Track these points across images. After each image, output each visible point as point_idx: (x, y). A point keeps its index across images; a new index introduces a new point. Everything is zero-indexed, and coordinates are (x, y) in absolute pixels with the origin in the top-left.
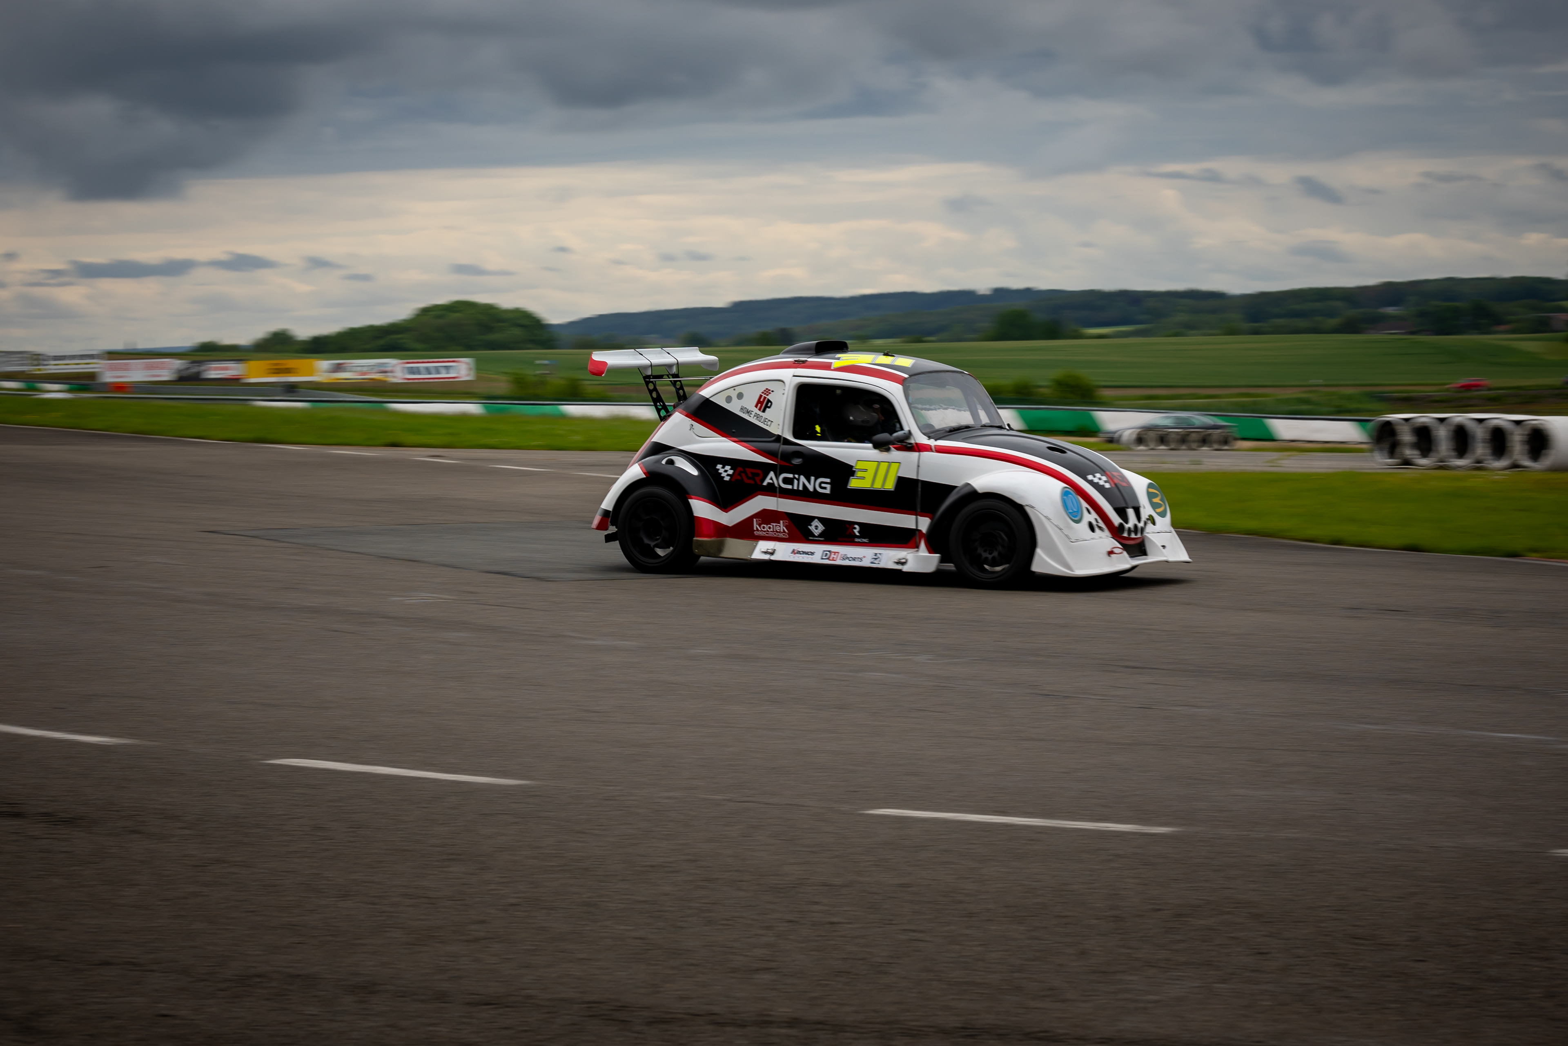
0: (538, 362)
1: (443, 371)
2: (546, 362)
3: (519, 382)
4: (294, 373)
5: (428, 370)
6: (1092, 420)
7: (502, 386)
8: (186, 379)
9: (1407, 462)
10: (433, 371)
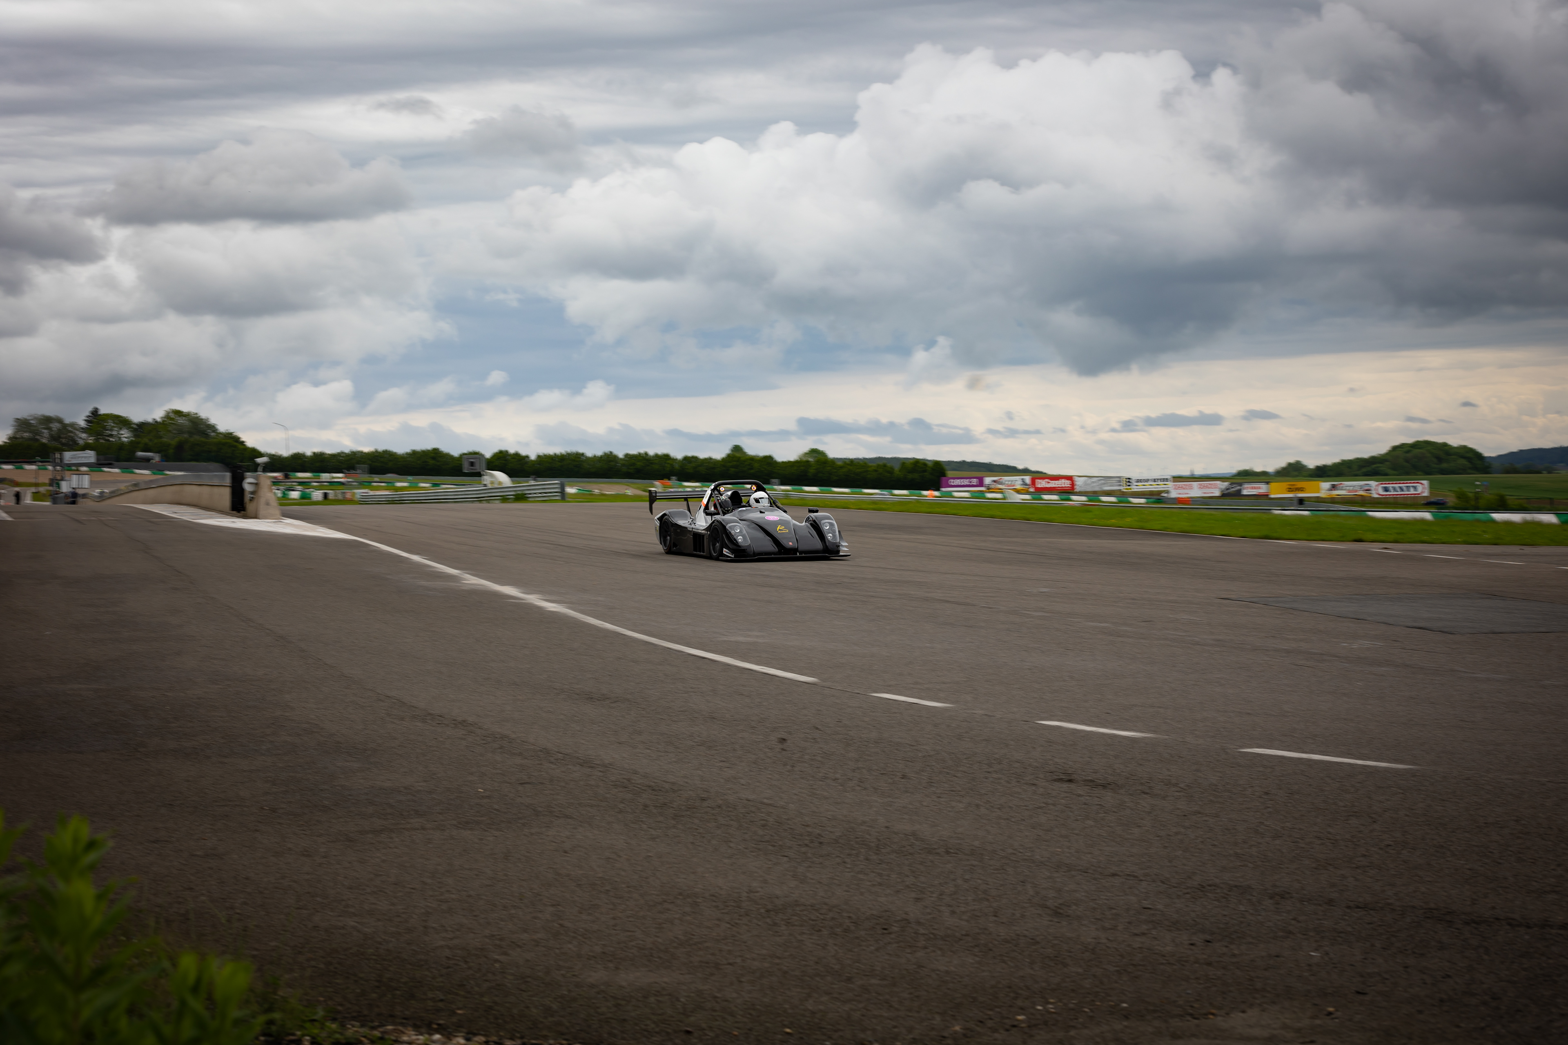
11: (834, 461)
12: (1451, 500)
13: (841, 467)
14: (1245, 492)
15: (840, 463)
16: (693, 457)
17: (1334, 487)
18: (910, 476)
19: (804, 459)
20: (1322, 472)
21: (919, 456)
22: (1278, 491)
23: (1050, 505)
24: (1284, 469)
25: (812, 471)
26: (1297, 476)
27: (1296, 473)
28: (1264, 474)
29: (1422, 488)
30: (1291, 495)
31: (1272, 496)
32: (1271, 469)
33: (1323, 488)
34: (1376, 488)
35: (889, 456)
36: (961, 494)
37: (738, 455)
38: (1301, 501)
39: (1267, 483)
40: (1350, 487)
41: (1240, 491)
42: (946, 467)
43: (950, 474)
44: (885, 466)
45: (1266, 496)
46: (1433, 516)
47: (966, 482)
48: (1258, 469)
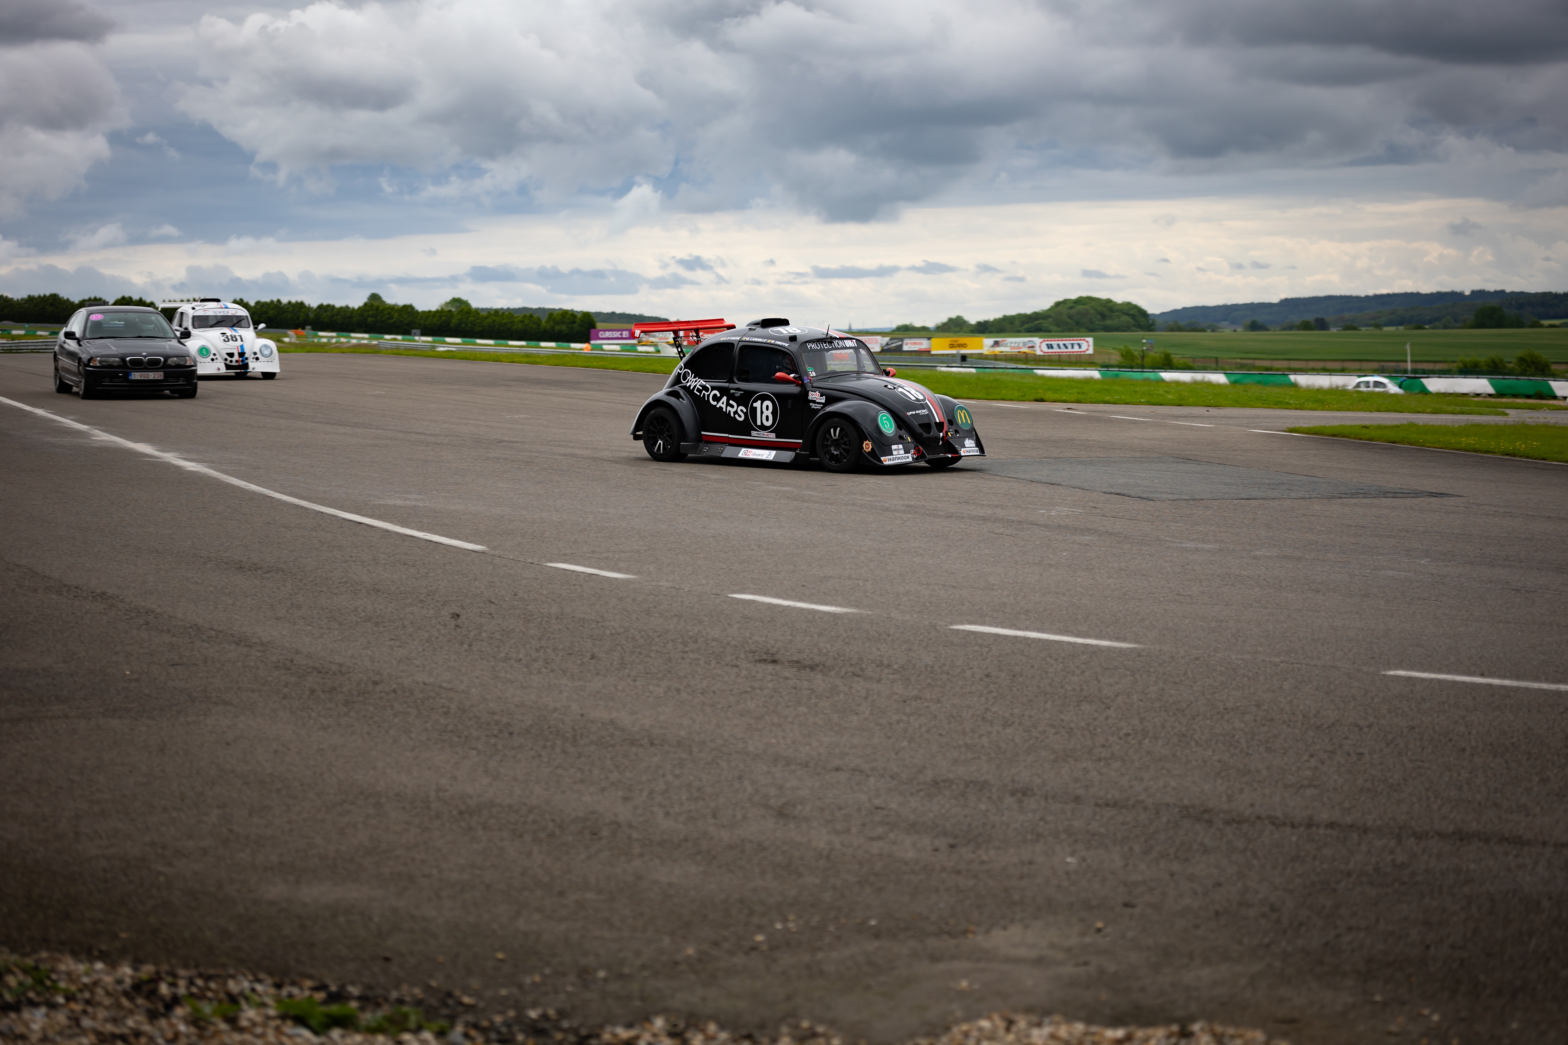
11: (477, 311)
12: (1116, 358)
13: (486, 318)
14: (905, 348)
15: (485, 314)
16: (328, 306)
17: (996, 344)
18: (557, 328)
19: (447, 309)
20: (983, 328)
21: (567, 307)
22: (940, 347)
24: (944, 324)
25: (454, 321)
26: (959, 332)
27: (958, 329)
28: (924, 329)
29: (1087, 345)
30: (954, 351)
31: (933, 352)
32: (931, 324)
33: (985, 345)
34: (1039, 345)
35: (535, 306)
36: (611, 347)
37: (376, 304)
38: (964, 358)
39: (929, 339)
40: (1013, 344)
41: (901, 346)
42: (595, 319)
43: (599, 325)
44: (531, 316)
45: (928, 352)
46: (1101, 374)
47: (617, 334)
48: (918, 324)
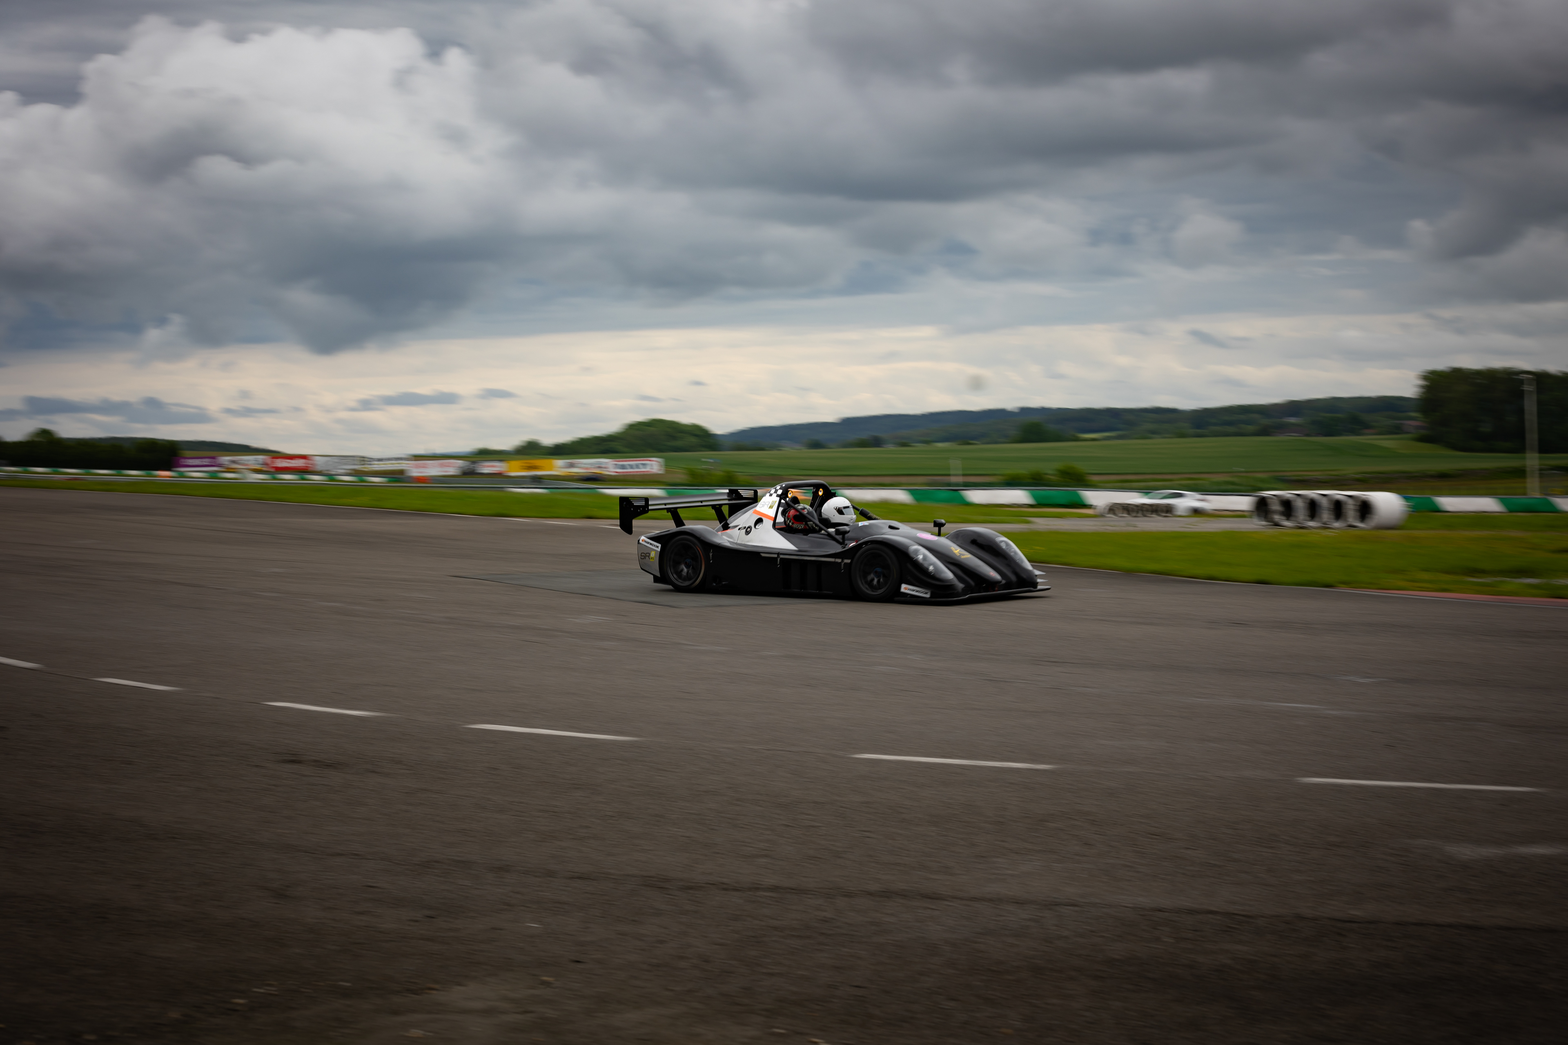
0: (703, 460)
1: (641, 466)
2: (711, 461)
3: (693, 474)
4: (541, 469)
5: (631, 467)
6: (1079, 496)
7: (680, 476)
8: (468, 473)
9: (1277, 524)
10: (634, 467)
11: (65, 441)
13: (74, 447)
15: (70, 443)
17: (572, 466)
18: (142, 456)
19: (33, 440)
20: (560, 451)
22: (515, 469)
23: (289, 486)
24: (521, 447)
25: (40, 452)
26: (533, 454)
27: (532, 451)
28: (502, 452)
29: (653, 465)
30: (527, 473)
31: (509, 474)
32: (509, 447)
33: (558, 467)
34: (609, 466)
35: (123, 436)
36: (197, 474)
38: (537, 481)
39: (505, 461)
40: (586, 465)
41: (478, 469)
42: (181, 447)
43: (184, 453)
44: (117, 445)
45: (502, 474)
46: (667, 493)
47: (200, 462)
48: (495, 447)
